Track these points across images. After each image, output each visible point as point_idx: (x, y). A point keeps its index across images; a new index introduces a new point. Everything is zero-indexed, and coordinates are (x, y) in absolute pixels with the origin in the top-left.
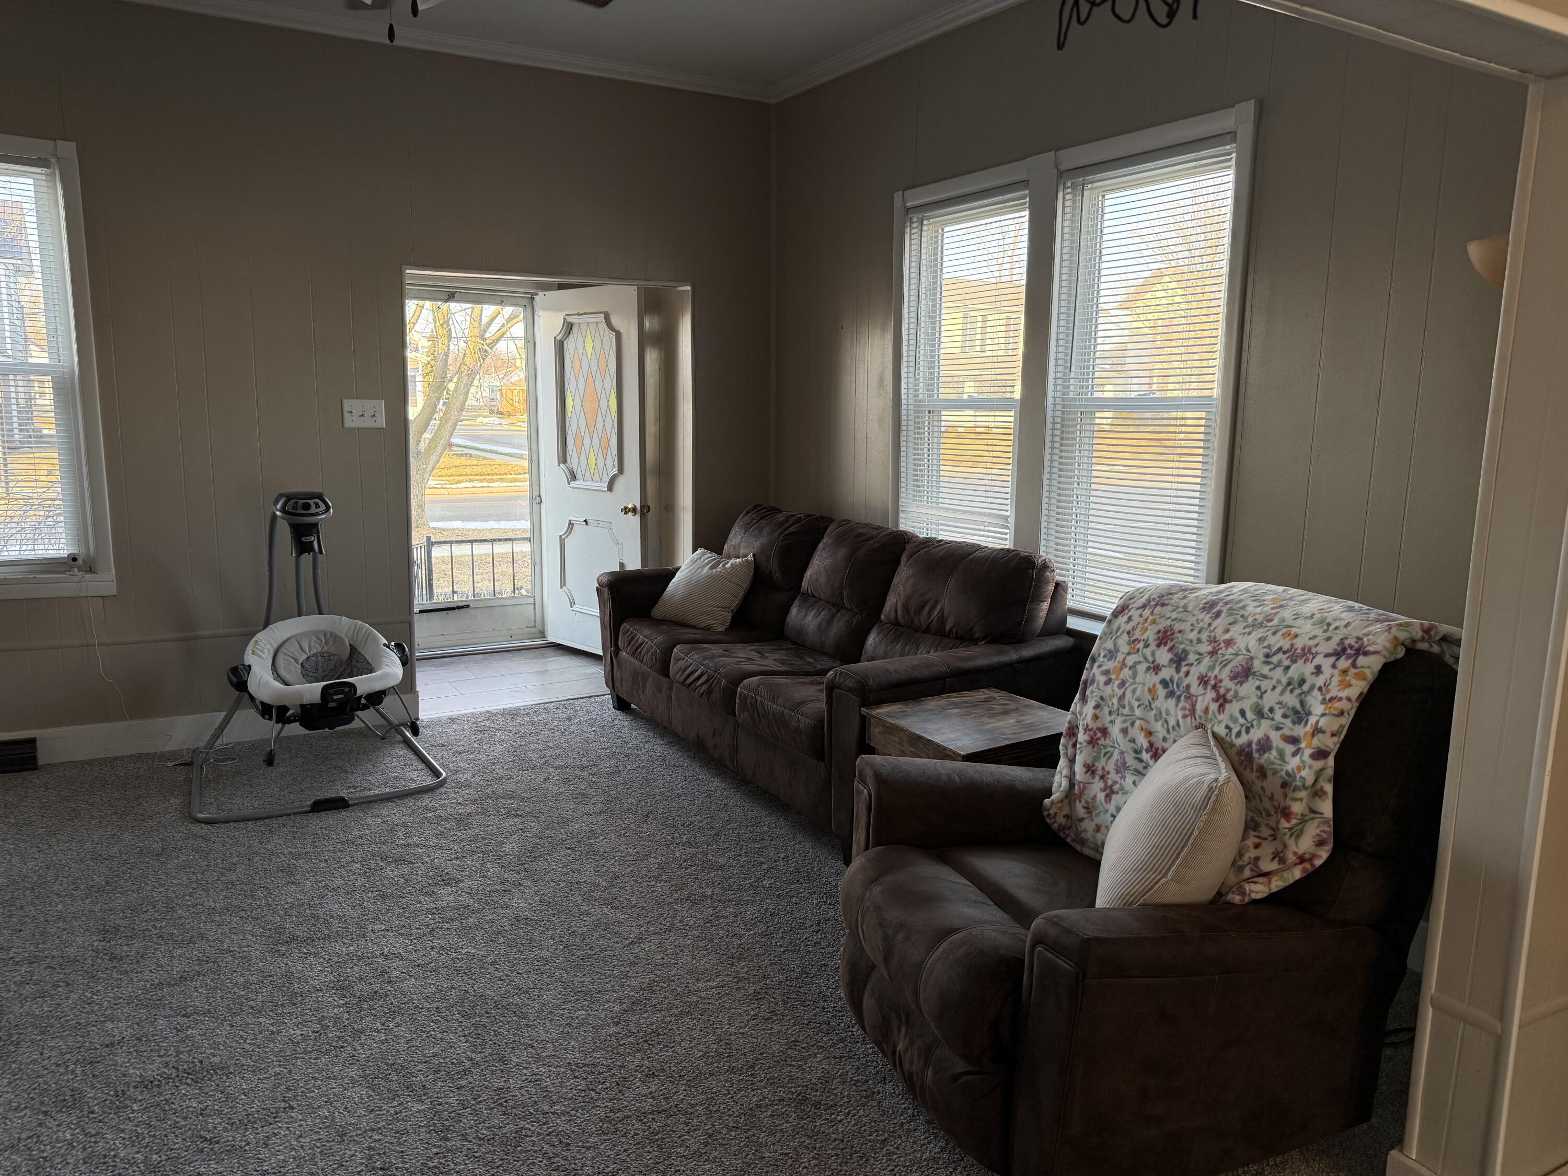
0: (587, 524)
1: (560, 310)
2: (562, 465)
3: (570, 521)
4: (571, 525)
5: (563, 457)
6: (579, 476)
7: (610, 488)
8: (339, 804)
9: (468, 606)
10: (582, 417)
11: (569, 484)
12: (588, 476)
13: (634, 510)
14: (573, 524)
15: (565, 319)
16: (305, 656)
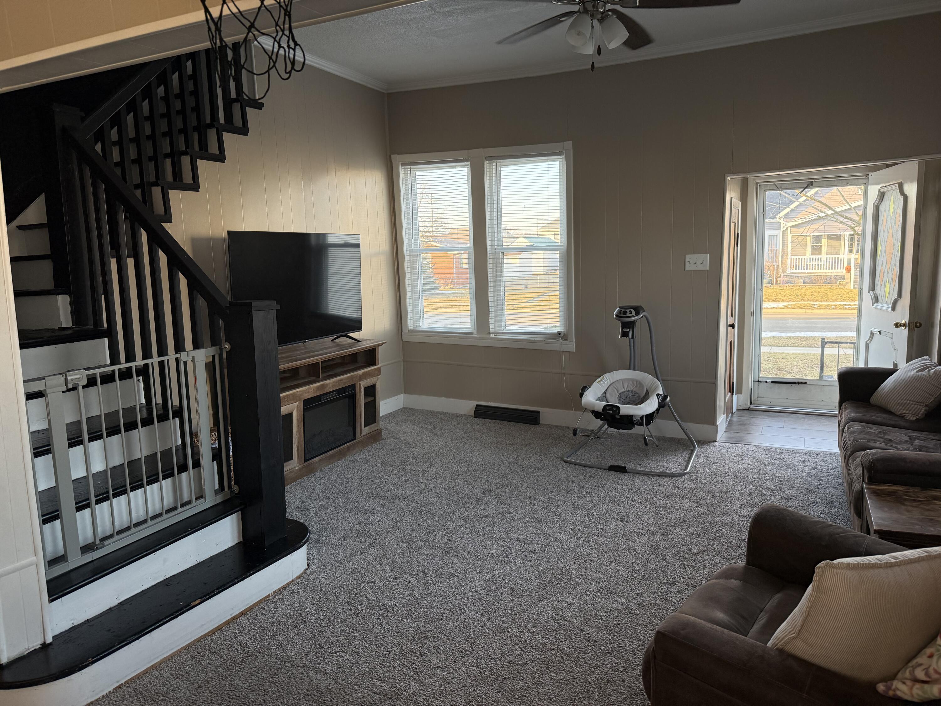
0: (880, 334)
1: (879, 184)
2: (871, 292)
3: (872, 331)
4: (872, 334)
5: (872, 287)
6: (880, 300)
7: (893, 309)
8: (622, 470)
9: (806, 383)
10: (885, 258)
11: (873, 305)
12: (884, 301)
13: (904, 325)
14: (873, 334)
15: (879, 190)
16: (623, 390)
